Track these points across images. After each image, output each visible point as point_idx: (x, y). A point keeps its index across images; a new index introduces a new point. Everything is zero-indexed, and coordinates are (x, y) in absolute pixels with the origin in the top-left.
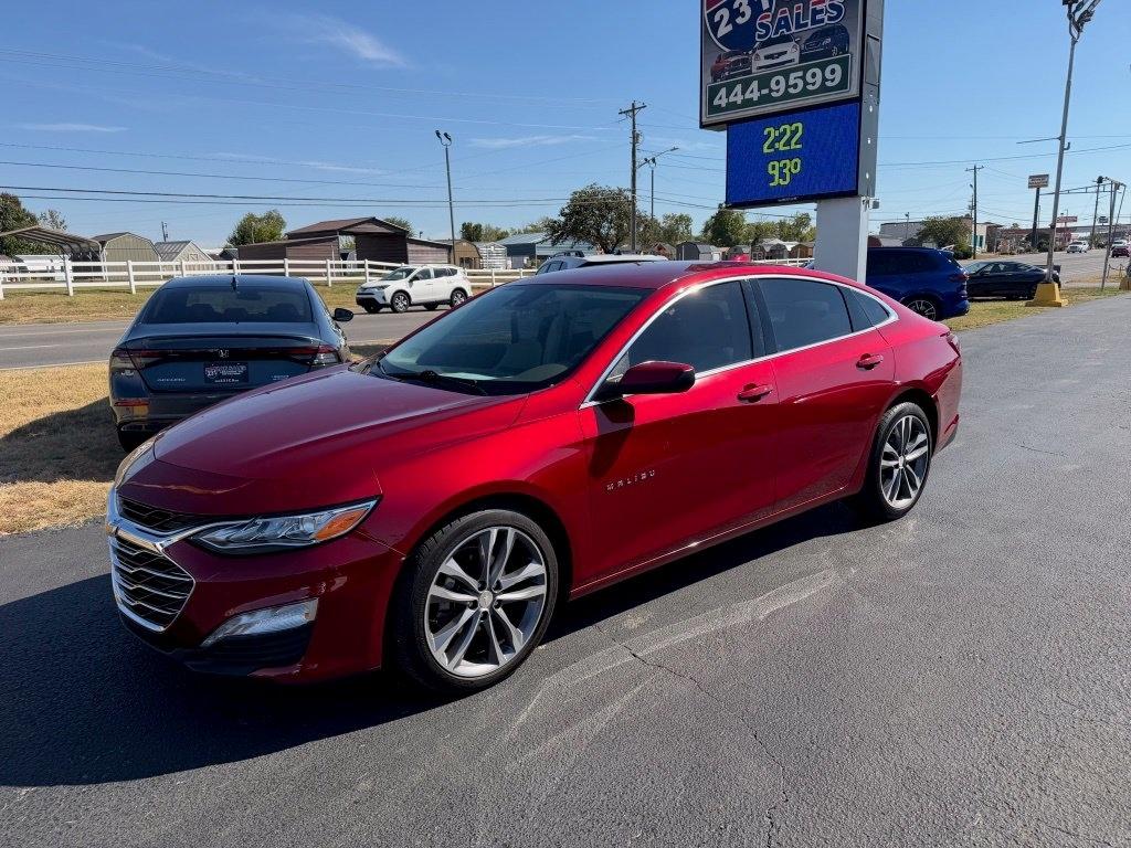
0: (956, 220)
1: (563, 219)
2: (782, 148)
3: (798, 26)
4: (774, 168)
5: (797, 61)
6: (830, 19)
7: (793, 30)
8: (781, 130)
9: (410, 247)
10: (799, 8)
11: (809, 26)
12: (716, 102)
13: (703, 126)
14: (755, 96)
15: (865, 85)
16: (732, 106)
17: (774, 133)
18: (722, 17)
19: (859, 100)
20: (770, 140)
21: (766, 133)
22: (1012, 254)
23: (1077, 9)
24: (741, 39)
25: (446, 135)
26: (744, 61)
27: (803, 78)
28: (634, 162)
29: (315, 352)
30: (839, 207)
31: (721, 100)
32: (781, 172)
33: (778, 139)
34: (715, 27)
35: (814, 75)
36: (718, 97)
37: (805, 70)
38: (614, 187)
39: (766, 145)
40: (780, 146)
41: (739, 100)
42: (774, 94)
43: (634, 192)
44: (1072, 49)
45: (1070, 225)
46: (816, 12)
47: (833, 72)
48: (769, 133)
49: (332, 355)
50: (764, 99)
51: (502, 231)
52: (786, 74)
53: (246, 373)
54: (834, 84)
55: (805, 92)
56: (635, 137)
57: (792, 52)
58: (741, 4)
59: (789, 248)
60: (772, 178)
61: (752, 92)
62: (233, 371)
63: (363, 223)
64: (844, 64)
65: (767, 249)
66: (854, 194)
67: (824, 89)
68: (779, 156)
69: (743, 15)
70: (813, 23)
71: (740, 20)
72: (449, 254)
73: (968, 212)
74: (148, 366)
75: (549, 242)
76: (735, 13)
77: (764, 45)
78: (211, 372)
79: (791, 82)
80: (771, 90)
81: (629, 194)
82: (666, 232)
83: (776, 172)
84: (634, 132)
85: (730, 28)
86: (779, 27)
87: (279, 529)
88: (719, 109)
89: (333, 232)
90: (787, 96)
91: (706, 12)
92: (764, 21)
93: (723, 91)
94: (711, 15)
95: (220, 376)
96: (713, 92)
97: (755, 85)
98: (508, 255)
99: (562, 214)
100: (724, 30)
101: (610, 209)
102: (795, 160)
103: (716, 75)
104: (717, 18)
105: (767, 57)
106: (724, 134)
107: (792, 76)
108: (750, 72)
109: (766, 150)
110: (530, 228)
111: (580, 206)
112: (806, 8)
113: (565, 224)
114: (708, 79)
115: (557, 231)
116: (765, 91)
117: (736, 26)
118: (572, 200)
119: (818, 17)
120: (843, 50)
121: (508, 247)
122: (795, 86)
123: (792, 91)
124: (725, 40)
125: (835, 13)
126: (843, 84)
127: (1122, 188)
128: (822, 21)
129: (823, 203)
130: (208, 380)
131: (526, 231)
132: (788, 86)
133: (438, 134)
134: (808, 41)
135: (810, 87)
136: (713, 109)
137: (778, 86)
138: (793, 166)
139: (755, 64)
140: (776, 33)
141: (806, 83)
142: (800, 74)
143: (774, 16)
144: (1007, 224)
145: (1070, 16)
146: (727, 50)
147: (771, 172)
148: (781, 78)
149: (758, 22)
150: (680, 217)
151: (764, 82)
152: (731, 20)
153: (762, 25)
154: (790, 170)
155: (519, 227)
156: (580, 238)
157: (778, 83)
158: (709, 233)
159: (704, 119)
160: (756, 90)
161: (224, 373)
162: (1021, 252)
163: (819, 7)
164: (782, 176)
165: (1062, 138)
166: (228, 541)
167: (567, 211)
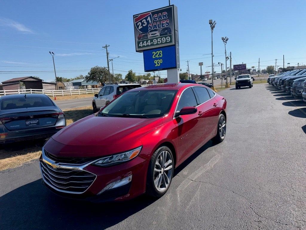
0: (184, 73)
1: (89, 75)
2: (157, 57)
3: (159, 27)
4: (156, 62)
5: (159, 35)
6: (166, 26)
7: (158, 28)
8: (157, 52)
9: (43, 84)
10: (158, 23)
11: (161, 27)
12: (140, 45)
13: (137, 51)
14: (150, 44)
15: (176, 42)
16: (144, 46)
17: (155, 53)
18: (139, 24)
19: (175, 45)
20: (154, 55)
21: (153, 53)
22: (198, 81)
23: (212, 25)
24: (145, 30)
25: (52, 53)
26: (146, 35)
27: (161, 40)
28: (108, 60)
29: (58, 114)
30: (173, 71)
31: (141, 45)
32: (158, 63)
33: (156, 55)
34: (138, 27)
35: (164, 39)
36: (140, 44)
37: (162, 38)
38: (103, 67)
39: (153, 56)
40: (157, 56)
41: (146, 45)
42: (154, 44)
43: (109, 68)
44: (212, 34)
45: (209, 74)
46: (163, 24)
47: (168, 38)
48: (154, 53)
49: (62, 115)
50: (152, 45)
51: (68, 79)
52: (157, 39)
53: (38, 122)
54: (168, 41)
55: (162, 43)
56: (108, 54)
57: (158, 34)
58: (144, 21)
59: (147, 82)
60: (155, 64)
61: (149, 43)
62: (34, 122)
63: (28, 78)
64: (171, 36)
65: (142, 82)
66: (176, 68)
67: (166, 42)
68: (157, 59)
69: (145, 24)
70: (162, 26)
71: (144, 25)
72: (55, 86)
73: (186, 72)
74: (6, 123)
75: (86, 82)
76: (143, 24)
77: (151, 31)
78: (28, 123)
79: (158, 41)
80: (153, 43)
81: (107, 69)
82: (115, 78)
83: (156, 63)
84: (107, 52)
85: (142, 27)
86: (154, 27)
87: (116, 158)
88: (140, 47)
89: (18, 81)
90: (157, 44)
91: (135, 23)
92: (150, 26)
93: (141, 43)
94: (137, 24)
95: (30, 124)
96: (139, 43)
97: (149, 41)
98: (73, 85)
99: (89, 74)
100: (140, 27)
101: (102, 73)
102: (161, 60)
103: (139, 38)
104: (138, 25)
105: (152, 34)
106: (142, 53)
107: (158, 39)
108: (148, 38)
109: (153, 57)
110: (77, 78)
111: (94, 72)
112: (160, 23)
113: (90, 76)
114: (137, 40)
115: (88, 79)
116: (152, 43)
117: (143, 26)
118: (91, 70)
119: (163, 25)
120: (170, 33)
121: (73, 83)
122: (159, 42)
123: (158, 43)
124: (141, 30)
125: (167, 24)
126: (171, 41)
127: (223, 65)
128: (164, 26)
129: (168, 70)
130: (27, 125)
131: (75, 79)
132: (157, 42)
133: (50, 52)
134: (162, 31)
135: (163, 42)
136: (139, 47)
137: (155, 42)
138: (161, 61)
139: (149, 36)
140: (153, 29)
141: (162, 41)
142: (160, 39)
143: (153, 25)
144: (195, 74)
145: (211, 26)
146: (142, 32)
147: (155, 63)
148: (156, 40)
149: (149, 26)
150: (119, 74)
151: (152, 41)
152: (142, 25)
153: (150, 27)
154: (160, 62)
155: (73, 78)
156: (94, 80)
157: (155, 41)
158: (127, 79)
159: (137, 50)
160: (145, 43)
161: (32, 123)
162: (199, 81)
163: (163, 23)
164: (158, 64)
165: (212, 54)
166: (102, 163)
167: (90, 73)
